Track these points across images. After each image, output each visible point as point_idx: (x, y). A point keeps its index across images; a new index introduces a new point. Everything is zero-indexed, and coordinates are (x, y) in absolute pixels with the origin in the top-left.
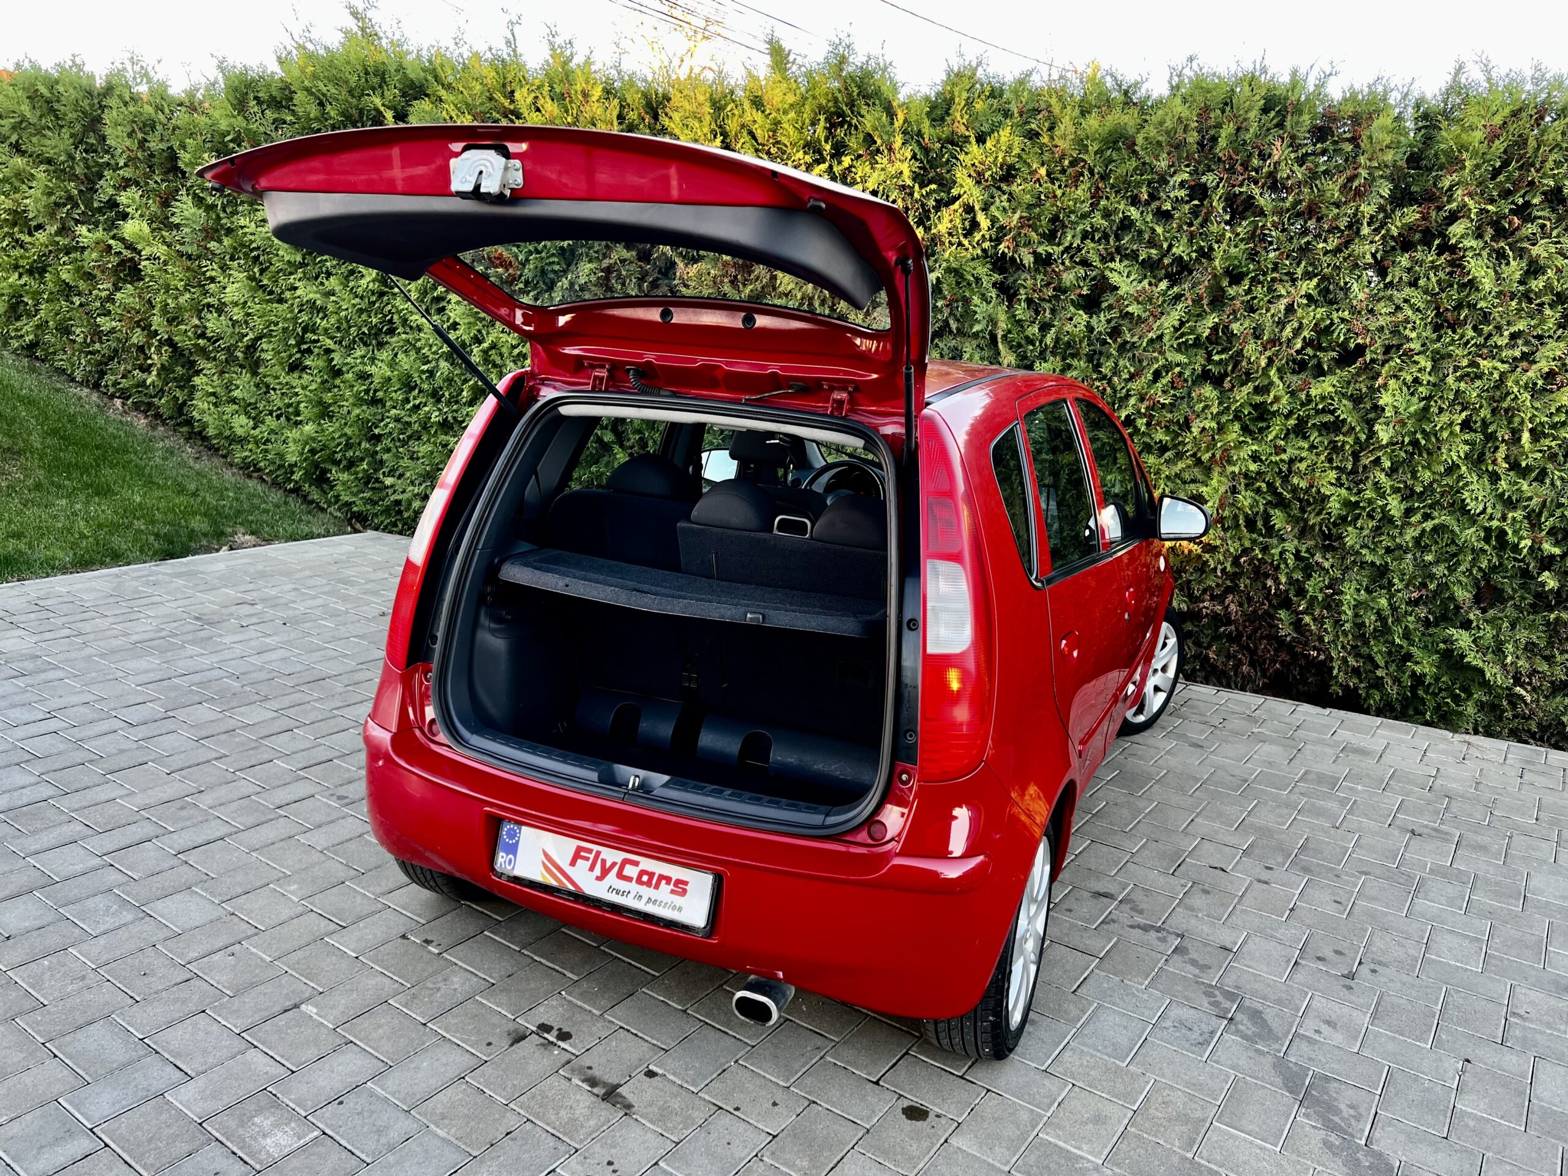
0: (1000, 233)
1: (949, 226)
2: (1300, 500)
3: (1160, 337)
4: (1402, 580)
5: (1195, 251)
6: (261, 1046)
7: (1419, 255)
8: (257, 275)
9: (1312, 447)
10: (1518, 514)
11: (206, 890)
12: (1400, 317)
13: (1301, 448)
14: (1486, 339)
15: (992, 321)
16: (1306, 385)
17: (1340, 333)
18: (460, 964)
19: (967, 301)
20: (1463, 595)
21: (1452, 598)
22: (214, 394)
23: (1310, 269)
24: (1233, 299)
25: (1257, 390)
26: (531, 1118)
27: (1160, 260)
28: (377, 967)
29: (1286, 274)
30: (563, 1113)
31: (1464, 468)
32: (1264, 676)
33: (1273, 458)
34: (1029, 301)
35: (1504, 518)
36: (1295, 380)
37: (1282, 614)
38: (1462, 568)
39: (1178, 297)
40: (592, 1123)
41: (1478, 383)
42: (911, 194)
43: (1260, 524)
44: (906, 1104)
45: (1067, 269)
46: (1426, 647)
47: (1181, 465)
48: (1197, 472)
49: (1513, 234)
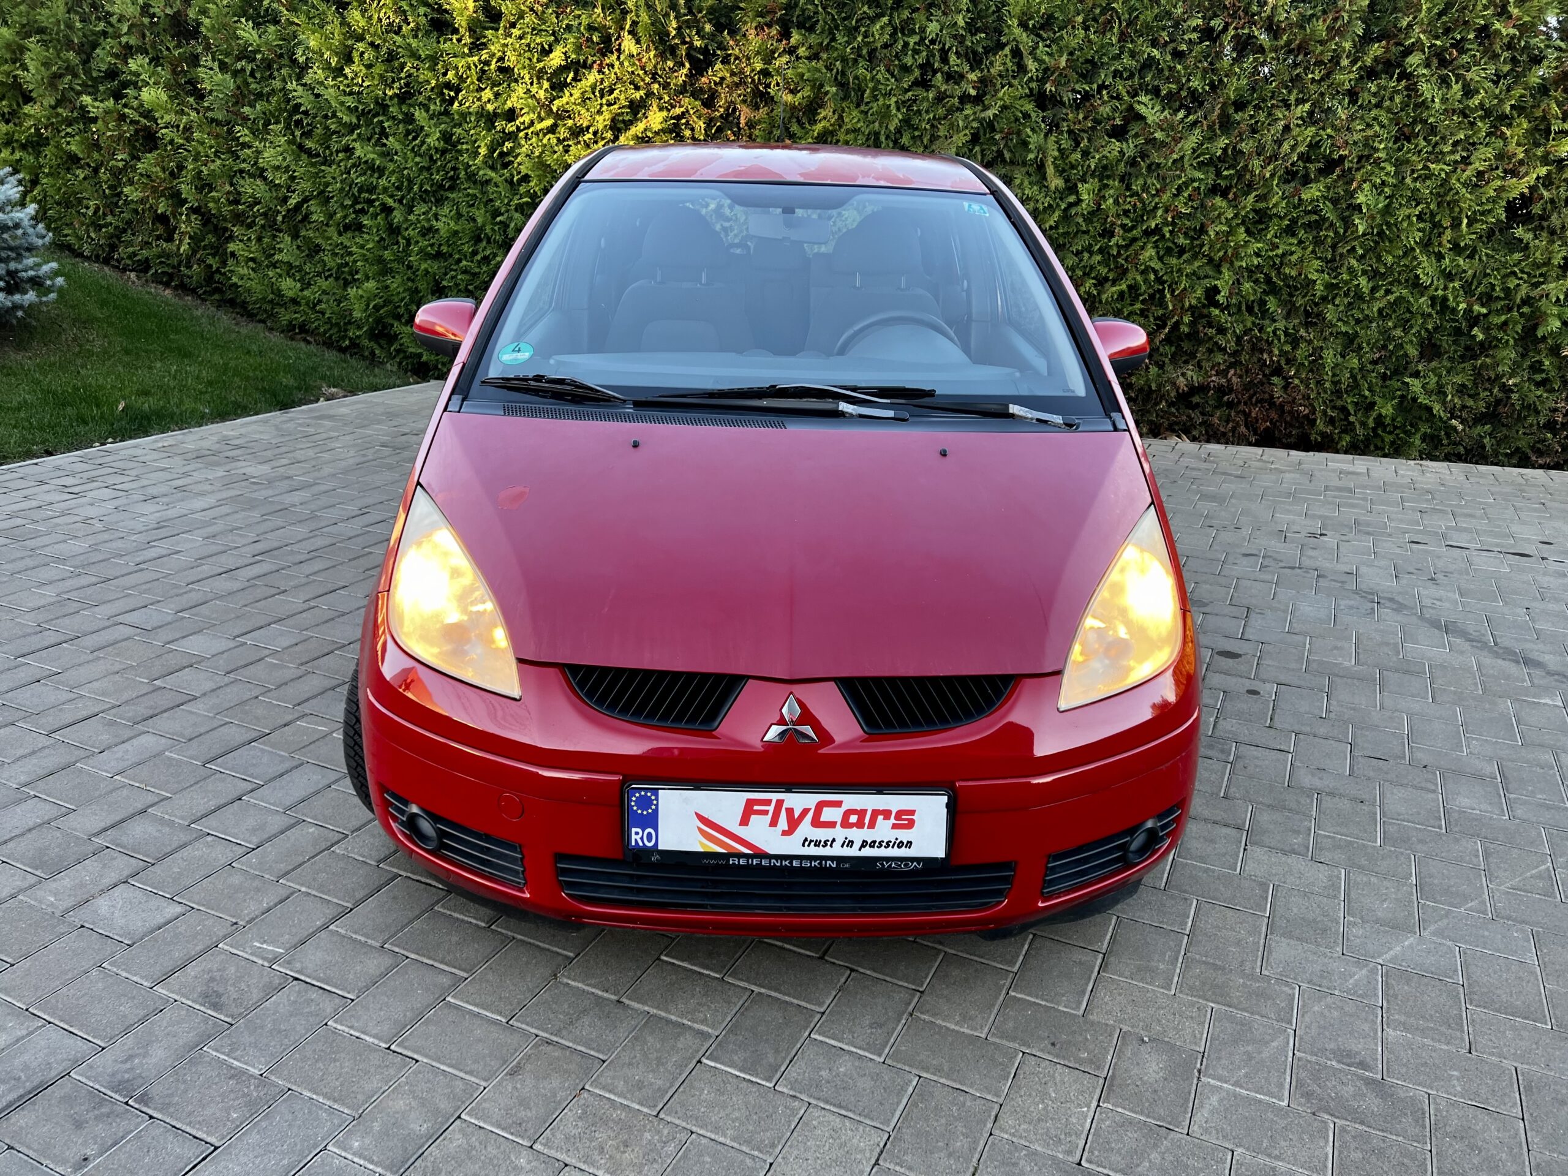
0: (1046, 74)
1: (1000, 69)
2: (1289, 286)
3: (1182, 157)
4: (1368, 344)
5: (1208, 84)
7: (1383, 82)
9: (1300, 242)
10: (1457, 284)
12: (1370, 133)
13: (1290, 244)
14: (1434, 147)
15: (1040, 149)
16: (1297, 192)
17: (1326, 148)
19: (1020, 133)
20: (1413, 352)
21: (1406, 355)
22: (253, 260)
23: (1301, 96)
24: (1238, 123)
25: (1260, 198)
27: (1178, 92)
29: (1282, 101)
32: (1255, 434)
33: (1271, 254)
34: (1071, 132)
35: (1445, 288)
36: (1289, 188)
37: (1275, 379)
38: (1413, 331)
39: (1195, 124)
41: (1428, 182)
42: (962, 43)
43: (1256, 310)
45: (1104, 103)
46: (1384, 396)
47: (1197, 264)
48: (1209, 270)
49: (1451, 62)
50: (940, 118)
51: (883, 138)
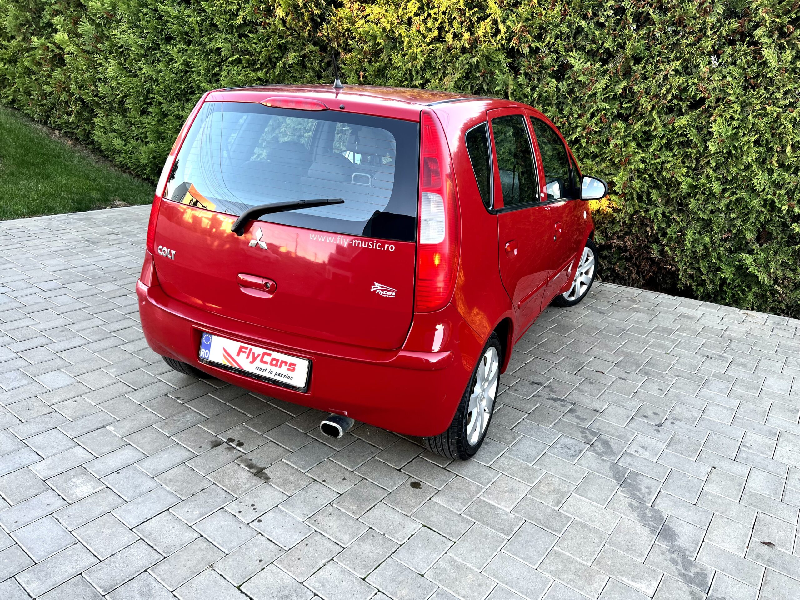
0: (511, 35)
1: (484, 31)
2: (667, 185)
3: (595, 94)
4: (718, 228)
5: (616, 45)
6: (82, 445)
7: (737, 47)
8: (123, 62)
9: (675, 155)
10: (782, 192)
11: (68, 371)
12: (726, 82)
13: (668, 156)
14: (771, 95)
15: (506, 85)
16: (673, 121)
17: (692, 91)
18: (193, 409)
19: (492, 73)
20: (750, 236)
21: (744, 238)
22: (104, 127)
23: (678, 55)
24: (636, 72)
25: (647, 124)
26: (216, 483)
28: (149, 409)
29: (665, 58)
30: (233, 481)
31: (754, 166)
32: (644, 279)
33: (653, 162)
34: (526, 74)
35: (774, 194)
36: (667, 118)
37: (654, 246)
38: (751, 221)
39: (605, 72)
40: (247, 486)
41: (765, 119)
42: (464, 14)
43: (645, 198)
44: (413, 481)
45: (547, 55)
46: (729, 264)
47: (604, 165)
48: (612, 169)
49: (789, 35)
50: (447, 63)
51: (414, 73)
